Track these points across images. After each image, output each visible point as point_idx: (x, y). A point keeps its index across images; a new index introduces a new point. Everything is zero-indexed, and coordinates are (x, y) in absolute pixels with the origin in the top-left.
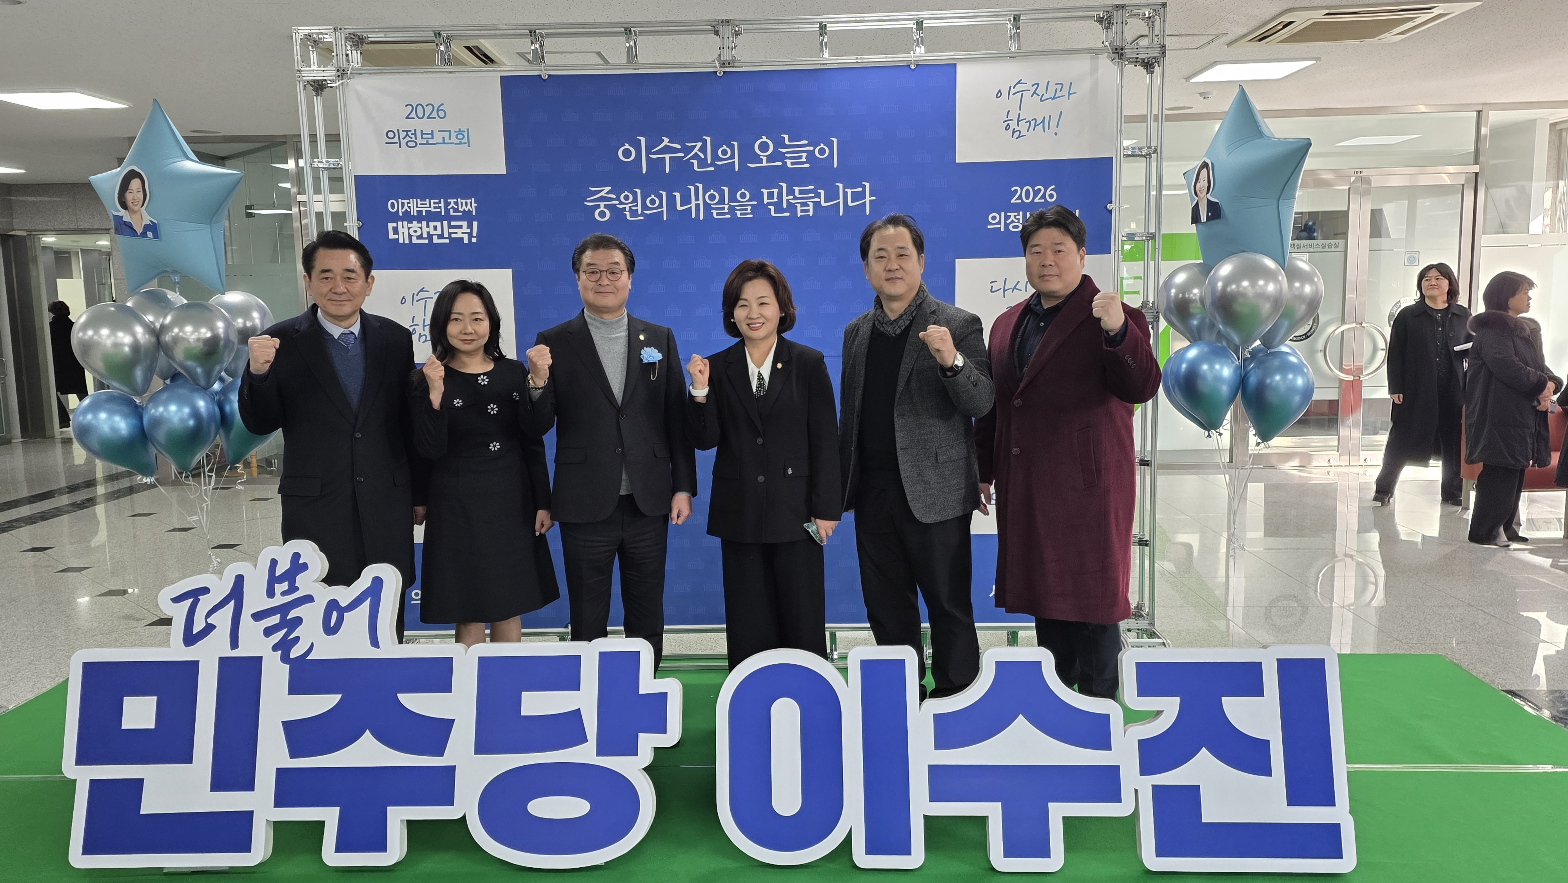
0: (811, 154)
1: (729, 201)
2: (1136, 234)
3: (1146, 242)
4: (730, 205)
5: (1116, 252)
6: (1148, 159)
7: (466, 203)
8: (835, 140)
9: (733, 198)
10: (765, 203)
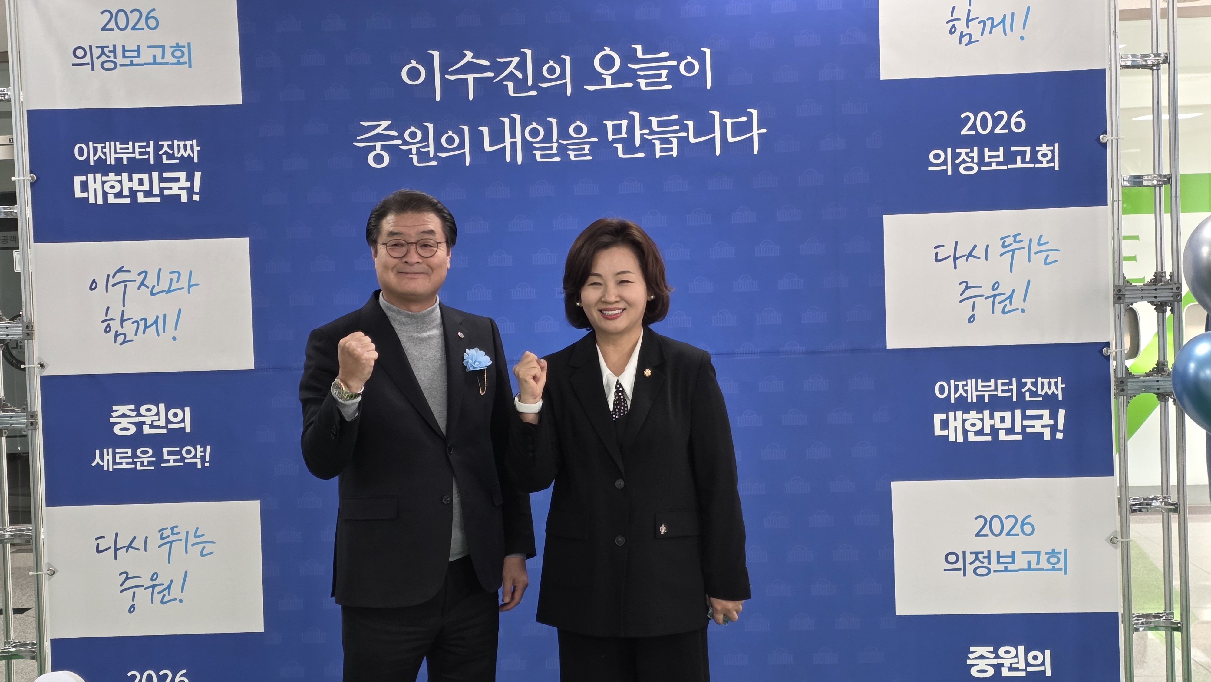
0: (673, 71)
1: (558, 139)
2: (1143, 176)
3: (1157, 189)
4: (560, 144)
5: (1115, 203)
6: (1155, 72)
7: (185, 146)
8: (708, 51)
9: (563, 134)
10: (610, 139)
